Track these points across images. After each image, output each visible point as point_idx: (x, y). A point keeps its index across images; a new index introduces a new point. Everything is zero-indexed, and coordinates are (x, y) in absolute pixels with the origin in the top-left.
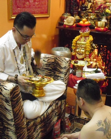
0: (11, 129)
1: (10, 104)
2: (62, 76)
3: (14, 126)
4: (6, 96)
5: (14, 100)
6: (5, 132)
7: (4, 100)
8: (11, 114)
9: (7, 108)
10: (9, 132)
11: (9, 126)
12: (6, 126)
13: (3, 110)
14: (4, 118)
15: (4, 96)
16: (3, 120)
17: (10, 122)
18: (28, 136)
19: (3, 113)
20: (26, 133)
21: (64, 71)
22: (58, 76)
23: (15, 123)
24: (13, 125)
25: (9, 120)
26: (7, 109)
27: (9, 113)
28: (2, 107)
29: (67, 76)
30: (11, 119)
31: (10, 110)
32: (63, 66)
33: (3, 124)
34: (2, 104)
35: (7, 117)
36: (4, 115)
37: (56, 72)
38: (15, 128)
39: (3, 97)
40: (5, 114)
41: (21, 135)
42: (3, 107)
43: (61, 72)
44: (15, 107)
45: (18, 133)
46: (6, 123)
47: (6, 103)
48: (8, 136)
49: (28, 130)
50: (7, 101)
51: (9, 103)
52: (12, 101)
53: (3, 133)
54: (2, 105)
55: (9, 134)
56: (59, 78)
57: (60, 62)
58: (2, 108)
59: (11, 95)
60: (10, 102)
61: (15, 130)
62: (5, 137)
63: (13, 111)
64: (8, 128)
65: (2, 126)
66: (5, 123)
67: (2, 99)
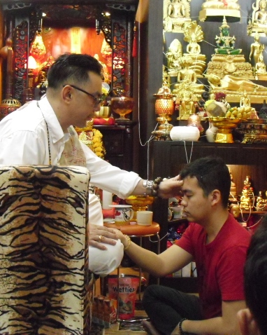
0: (70, 284)
1: (84, 210)
3: (82, 272)
4: (80, 188)
6: (53, 299)
7: (70, 202)
8: (80, 236)
9: (74, 223)
10: (64, 294)
12: (59, 279)
13: (59, 232)
14: (56, 258)
15: (72, 190)
16: (53, 264)
17: (73, 264)
19: (58, 240)
24: (80, 267)
25: (72, 257)
26: (71, 226)
27: (77, 236)
28: (60, 224)
30: (79, 253)
31: (80, 228)
33: (48, 275)
34: (62, 216)
35: (69, 251)
36: (58, 248)
38: (83, 277)
39: (68, 193)
40: (65, 241)
42: (63, 223)
46: (62, 270)
47: (75, 208)
48: (60, 308)
50: (78, 203)
51: (82, 207)
53: (48, 308)
54: (60, 219)
55: (63, 302)
58: (58, 229)
60: (85, 204)
62: (50, 316)
64: (62, 284)
65: (43, 285)
66: (55, 272)
67: (65, 200)
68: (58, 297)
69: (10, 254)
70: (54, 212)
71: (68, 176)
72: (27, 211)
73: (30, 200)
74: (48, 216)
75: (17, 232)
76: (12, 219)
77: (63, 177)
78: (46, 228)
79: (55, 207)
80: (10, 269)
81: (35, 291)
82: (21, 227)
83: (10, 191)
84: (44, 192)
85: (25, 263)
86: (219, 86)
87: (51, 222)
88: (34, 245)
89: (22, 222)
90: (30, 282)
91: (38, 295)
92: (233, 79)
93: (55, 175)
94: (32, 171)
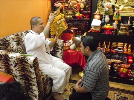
0: (34, 84)
1: (33, 69)
2: (60, 51)
4: (31, 64)
5: (36, 66)
8: (34, 74)
11: (33, 83)
12: (31, 83)
13: (29, 73)
16: (29, 79)
17: (33, 80)
18: (44, 88)
19: (29, 75)
20: (43, 86)
21: (60, 48)
22: (57, 51)
23: (37, 80)
24: (35, 81)
25: (33, 79)
26: (31, 72)
29: (62, 50)
31: (33, 72)
32: (59, 45)
33: (29, 82)
34: (28, 69)
35: (32, 77)
37: (56, 49)
39: (28, 65)
41: (40, 87)
42: (29, 71)
43: (59, 49)
44: (36, 70)
45: (39, 86)
48: (32, 89)
49: (43, 84)
50: (31, 67)
52: (34, 66)
53: (29, 88)
56: (58, 52)
57: (57, 43)
59: (33, 63)
60: (33, 67)
61: (37, 84)
62: (30, 90)
63: (35, 72)
64: (32, 84)
65: (28, 83)
66: (30, 81)
67: (28, 66)
68: (31, 86)
69: (20, 75)
70: (26, 68)
71: (28, 61)
72: (21, 67)
73: (21, 65)
74: (25, 69)
75: (20, 71)
76: (18, 68)
77: (26, 61)
78: (25, 71)
79: (26, 67)
80: (21, 78)
81: (26, 84)
82: (20, 70)
83: (16, 62)
84: (23, 63)
85: (23, 78)
86: (119, 9)
87: (26, 70)
88: (24, 75)
89: (20, 69)
90: (25, 82)
91: (27, 85)
92: (124, 6)
93: (25, 60)
94: (20, 58)
